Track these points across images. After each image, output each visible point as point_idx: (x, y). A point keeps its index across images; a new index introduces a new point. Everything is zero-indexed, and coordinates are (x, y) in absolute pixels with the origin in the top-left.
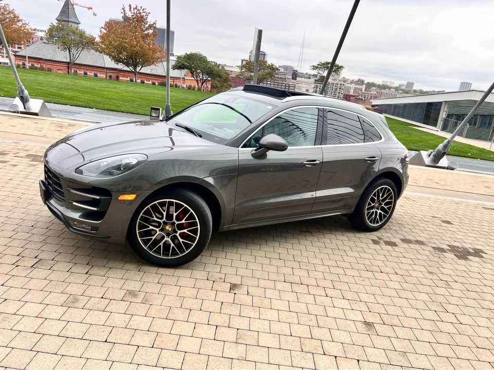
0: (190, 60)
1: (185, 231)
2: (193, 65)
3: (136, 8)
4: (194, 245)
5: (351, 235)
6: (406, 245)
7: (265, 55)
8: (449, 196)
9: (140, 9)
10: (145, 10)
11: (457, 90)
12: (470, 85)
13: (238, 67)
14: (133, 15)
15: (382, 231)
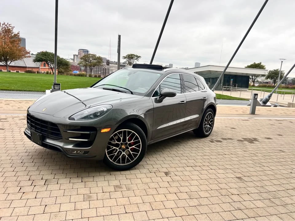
0: (45, 55)
1: (134, 147)
2: (48, 59)
3: (4, 24)
4: (139, 154)
5: (199, 140)
6: (225, 141)
7: (88, 51)
8: (225, 116)
9: (7, 24)
10: (10, 25)
11: (194, 67)
12: (199, 64)
13: (71, 59)
14: (2, 29)
15: (210, 136)
